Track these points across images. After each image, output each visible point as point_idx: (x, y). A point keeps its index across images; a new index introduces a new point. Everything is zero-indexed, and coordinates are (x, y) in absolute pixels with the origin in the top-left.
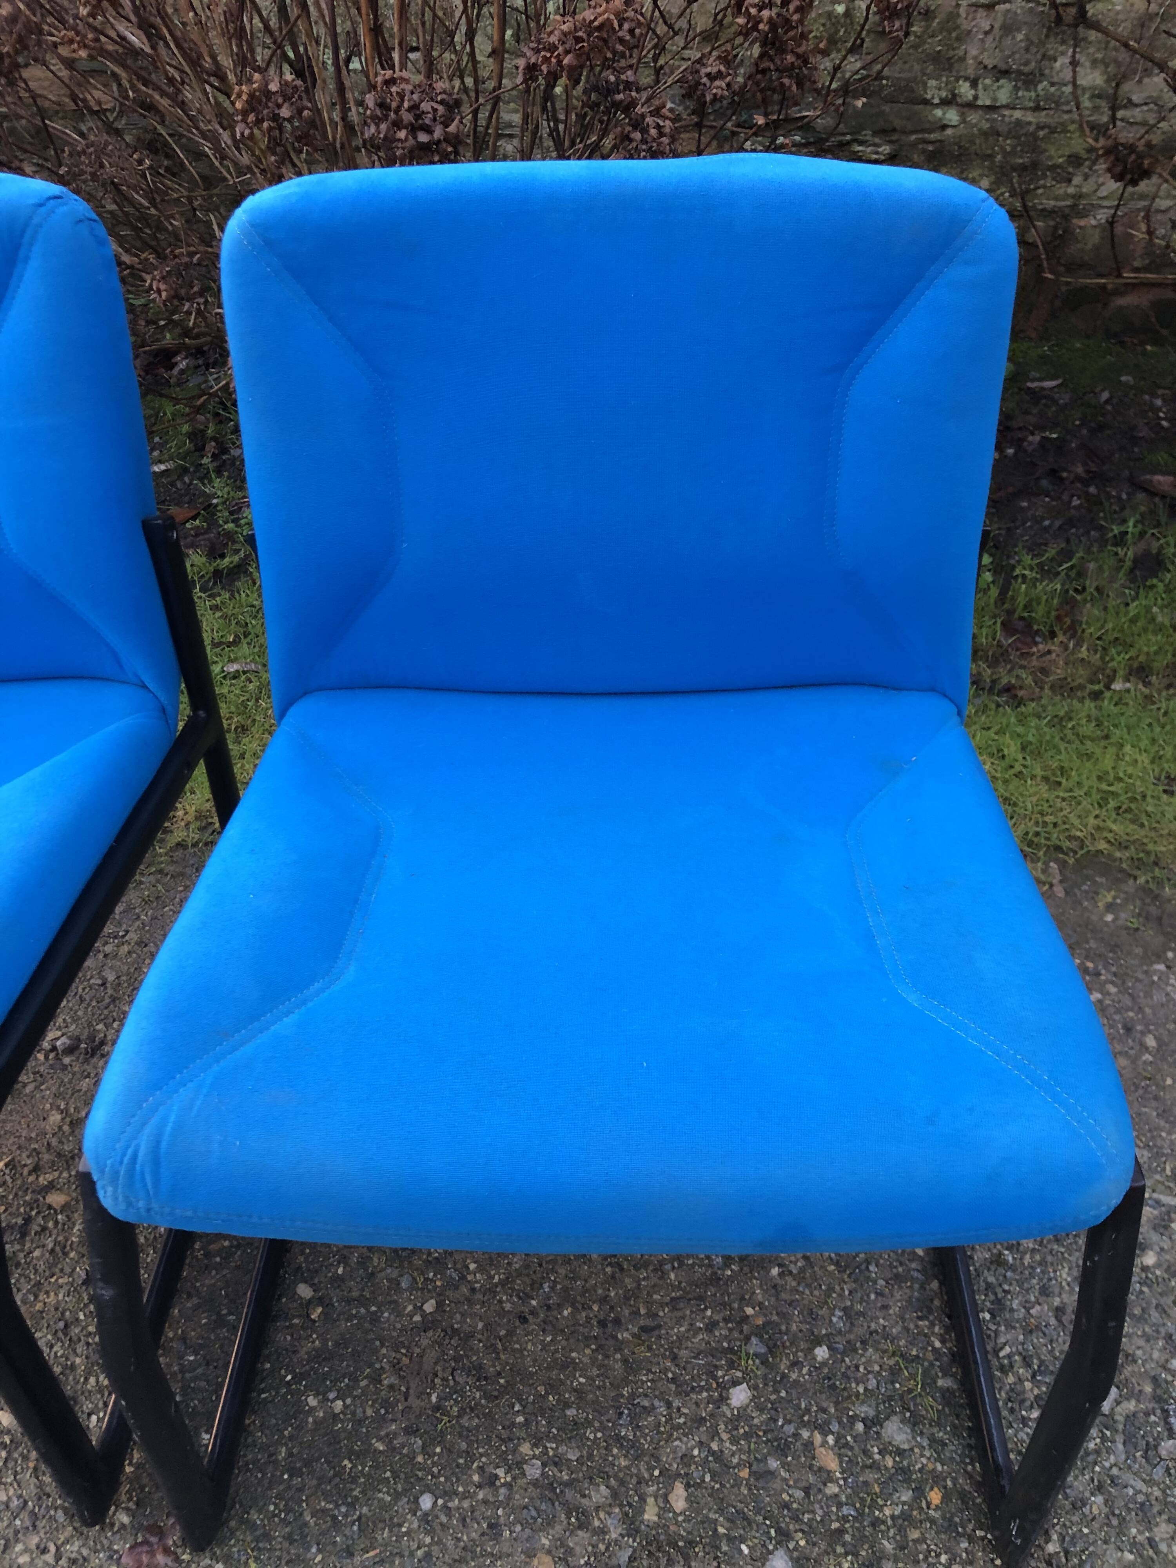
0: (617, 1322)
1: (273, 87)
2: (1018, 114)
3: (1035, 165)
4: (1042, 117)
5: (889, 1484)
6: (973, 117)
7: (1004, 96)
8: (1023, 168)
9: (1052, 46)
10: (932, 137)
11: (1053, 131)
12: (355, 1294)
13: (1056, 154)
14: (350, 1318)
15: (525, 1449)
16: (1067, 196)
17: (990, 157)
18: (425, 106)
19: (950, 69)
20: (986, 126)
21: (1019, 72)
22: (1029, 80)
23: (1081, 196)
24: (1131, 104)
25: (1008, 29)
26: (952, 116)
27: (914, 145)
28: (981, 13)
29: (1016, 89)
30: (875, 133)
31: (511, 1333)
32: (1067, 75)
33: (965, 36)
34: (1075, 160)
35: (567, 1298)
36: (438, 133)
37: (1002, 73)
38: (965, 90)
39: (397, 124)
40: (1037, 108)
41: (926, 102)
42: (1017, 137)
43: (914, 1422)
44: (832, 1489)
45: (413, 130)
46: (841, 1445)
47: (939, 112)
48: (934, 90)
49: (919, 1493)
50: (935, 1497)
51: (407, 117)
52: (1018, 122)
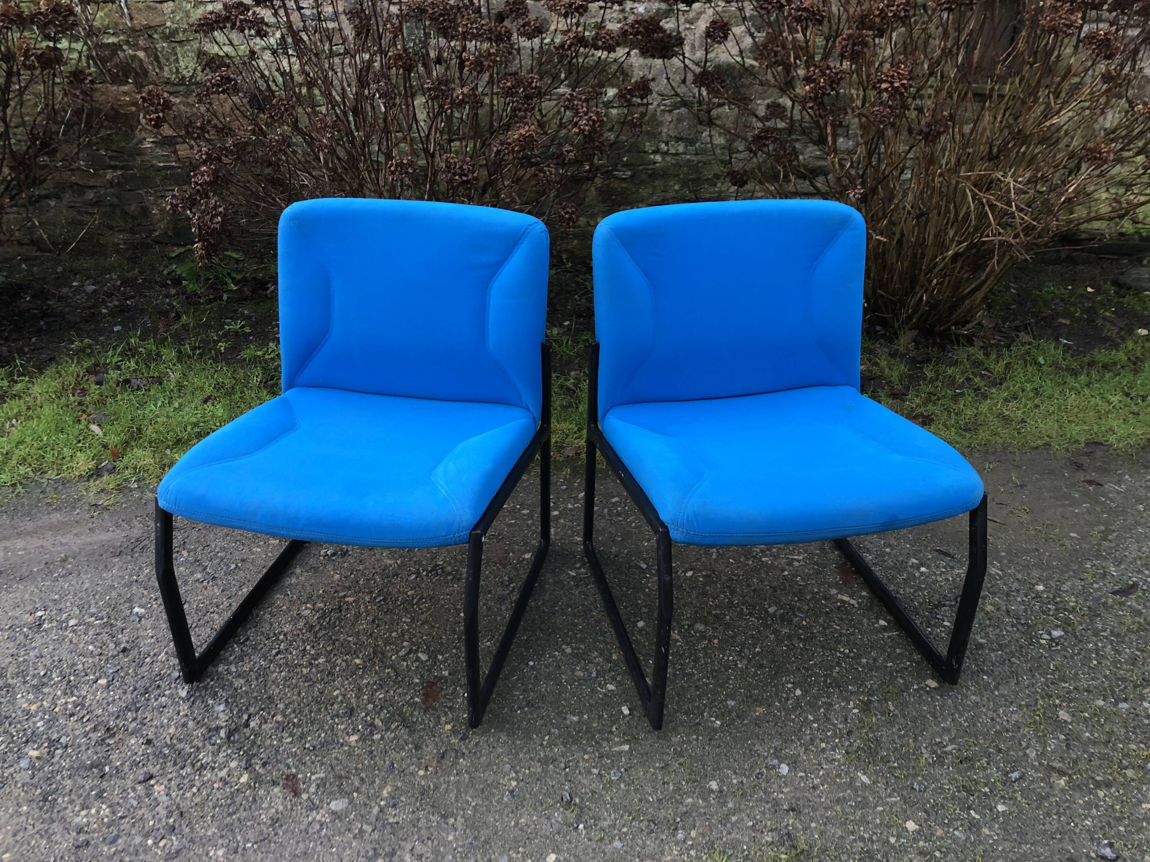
0: (591, 611)
1: (405, 161)
2: (688, 157)
3: (698, 179)
4: (699, 158)
5: (699, 640)
6: (668, 159)
7: (681, 149)
8: (693, 180)
9: (700, 128)
10: (650, 167)
11: (705, 164)
13: (708, 174)
15: (564, 647)
16: (715, 192)
17: (678, 175)
18: (465, 167)
19: (655, 137)
20: (674, 162)
21: (687, 139)
22: (691, 142)
23: (721, 192)
24: (738, 152)
25: (680, 120)
26: (658, 158)
27: (642, 170)
28: (667, 114)
29: (686, 146)
30: (623, 166)
31: (549, 618)
32: (708, 139)
33: (660, 124)
34: (717, 176)
35: (568, 606)
36: (470, 176)
37: (679, 139)
38: (663, 146)
39: (455, 174)
40: (697, 154)
41: (645, 152)
42: (689, 166)
43: (706, 624)
44: (679, 644)
45: (460, 176)
46: (680, 633)
47: (652, 157)
48: (648, 147)
49: (710, 641)
50: (716, 641)
51: (459, 171)
52: (689, 160)
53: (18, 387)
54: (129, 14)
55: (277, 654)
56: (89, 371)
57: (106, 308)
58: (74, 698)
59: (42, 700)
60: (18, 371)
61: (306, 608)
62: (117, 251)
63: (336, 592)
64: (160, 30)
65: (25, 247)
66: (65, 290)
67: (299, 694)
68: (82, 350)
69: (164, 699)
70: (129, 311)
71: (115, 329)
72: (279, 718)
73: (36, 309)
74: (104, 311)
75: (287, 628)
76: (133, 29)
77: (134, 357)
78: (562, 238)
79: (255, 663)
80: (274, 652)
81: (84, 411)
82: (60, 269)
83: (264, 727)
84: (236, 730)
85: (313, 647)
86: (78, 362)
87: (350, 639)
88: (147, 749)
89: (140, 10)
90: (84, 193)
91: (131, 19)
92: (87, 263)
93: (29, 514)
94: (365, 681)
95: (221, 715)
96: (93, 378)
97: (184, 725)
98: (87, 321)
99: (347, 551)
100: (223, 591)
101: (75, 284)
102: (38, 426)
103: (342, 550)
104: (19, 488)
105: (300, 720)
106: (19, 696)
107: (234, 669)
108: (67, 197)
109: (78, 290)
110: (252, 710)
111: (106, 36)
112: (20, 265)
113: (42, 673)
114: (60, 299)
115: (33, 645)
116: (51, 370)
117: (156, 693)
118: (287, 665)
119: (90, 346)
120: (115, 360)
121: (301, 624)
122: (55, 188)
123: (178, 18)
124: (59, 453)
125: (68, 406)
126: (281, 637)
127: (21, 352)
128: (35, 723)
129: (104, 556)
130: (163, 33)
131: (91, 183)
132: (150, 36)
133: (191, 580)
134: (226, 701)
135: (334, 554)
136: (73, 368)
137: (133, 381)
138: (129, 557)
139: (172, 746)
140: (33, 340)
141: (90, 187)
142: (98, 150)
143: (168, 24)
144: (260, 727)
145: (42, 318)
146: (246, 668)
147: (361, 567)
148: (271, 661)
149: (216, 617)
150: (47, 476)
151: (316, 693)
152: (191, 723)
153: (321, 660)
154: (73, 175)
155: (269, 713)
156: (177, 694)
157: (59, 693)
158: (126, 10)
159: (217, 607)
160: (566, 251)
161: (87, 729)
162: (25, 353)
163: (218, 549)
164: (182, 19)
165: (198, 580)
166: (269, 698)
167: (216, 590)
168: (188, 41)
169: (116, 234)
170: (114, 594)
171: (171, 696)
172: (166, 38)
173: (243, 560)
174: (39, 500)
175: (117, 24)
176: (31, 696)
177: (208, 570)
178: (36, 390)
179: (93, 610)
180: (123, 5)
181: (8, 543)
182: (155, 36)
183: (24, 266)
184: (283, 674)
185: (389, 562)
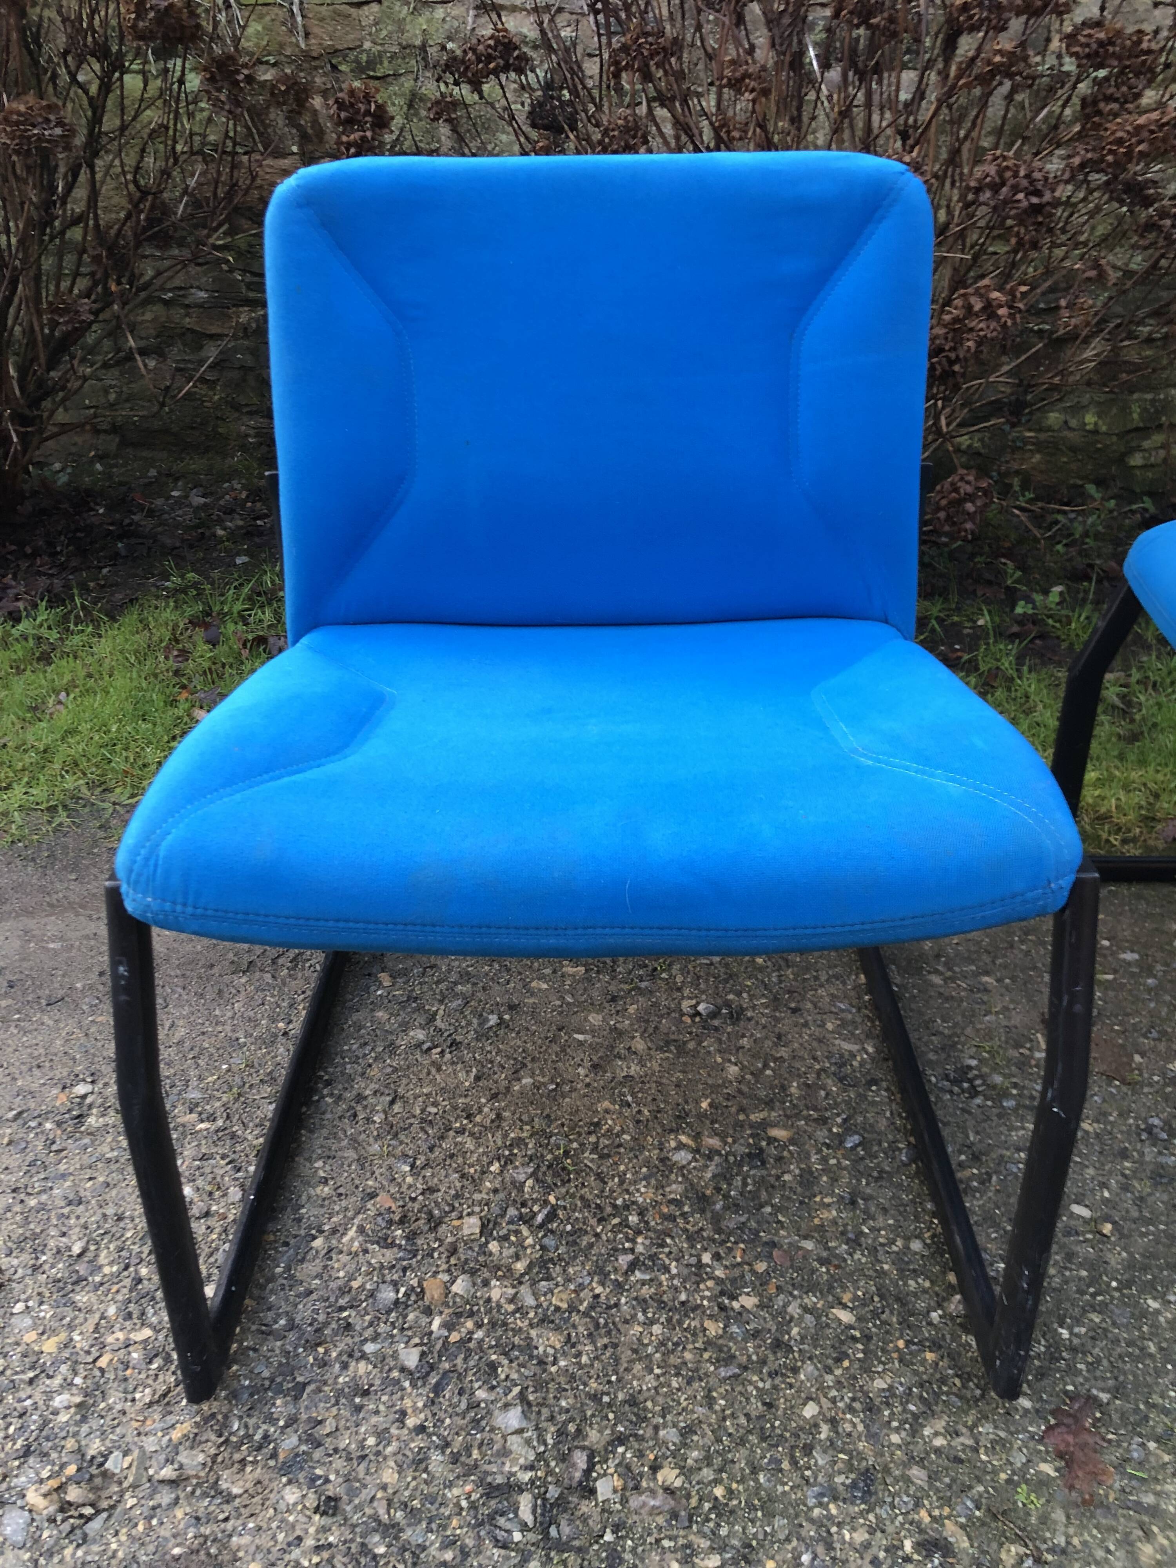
12: (1135, 1214)
14: (1143, 1235)
53: (76, 640)
54: (304, 26)
55: (633, 1266)
56: (194, 623)
57: (225, 529)
58: (147, 1333)
59: (71, 1327)
60: (77, 617)
61: (681, 1146)
62: (243, 448)
63: (742, 1110)
64: (352, 56)
65: (102, 436)
66: (159, 502)
67: (710, 1401)
68: (184, 591)
69: (363, 1367)
70: (261, 534)
71: (239, 561)
72: (669, 1475)
73: (112, 524)
74: (220, 532)
75: (644, 1194)
76: (308, 56)
77: (270, 604)
78: (1015, 449)
79: (581, 1287)
80: (624, 1260)
81: (184, 687)
82: (153, 472)
83: (635, 1502)
84: (561, 1503)
85: (717, 1257)
86: (176, 607)
87: (809, 1245)
88: (325, 1530)
89: (322, 20)
90: (201, 347)
91: (307, 35)
92: (196, 464)
93: (75, 867)
94: (879, 1384)
95: (515, 1442)
96: (199, 634)
97: (420, 1462)
98: (191, 546)
99: (742, 1010)
100: (478, 1078)
101: (175, 493)
102: (103, 705)
103: (728, 1004)
104: (62, 817)
105: (730, 1492)
106: (19, 1307)
107: (530, 1301)
108: (175, 352)
109: (179, 503)
110: (594, 1437)
111: (263, 67)
112: (92, 462)
113: (76, 1249)
114: (151, 513)
115: (62, 1167)
116: (130, 618)
117: (344, 1343)
118: (662, 1305)
119: (195, 585)
120: (238, 607)
121: (676, 1190)
122: (157, 336)
123: (384, 33)
124: (138, 755)
125: (156, 676)
126: (633, 1219)
127: (84, 589)
128: (49, 1395)
129: (216, 970)
130: (357, 61)
131: (214, 330)
132: (334, 67)
133: (402, 1042)
134: (522, 1396)
135: (714, 1015)
136: (168, 614)
137: (271, 640)
138: (268, 977)
139: (390, 1530)
140: (105, 571)
141: (212, 337)
142: (231, 271)
143: (367, 45)
144: (624, 1501)
145: (120, 538)
146: (561, 1299)
147: (783, 1052)
148: (619, 1287)
149: (470, 1144)
150: (113, 797)
151: (756, 1407)
152: (436, 1457)
153: (748, 1301)
154: (187, 315)
155: (640, 1454)
156: (395, 1356)
157: (112, 1311)
158: (299, 19)
159: (469, 1117)
160: (1017, 473)
161: (176, 1435)
162: (88, 590)
163: (454, 977)
164: (389, 36)
165: (419, 1045)
166: (632, 1401)
167: (462, 1075)
168: (396, 75)
169: (245, 419)
170: (238, 1061)
171: (380, 1359)
172: (360, 70)
173: (512, 1007)
174: (95, 843)
175: (282, 45)
176: (46, 1311)
177: (438, 1023)
178: (104, 647)
179: (194, 1095)
180: (295, 9)
181: (31, 923)
182: (343, 68)
183: (98, 466)
184: (657, 1329)
185: (846, 1046)
